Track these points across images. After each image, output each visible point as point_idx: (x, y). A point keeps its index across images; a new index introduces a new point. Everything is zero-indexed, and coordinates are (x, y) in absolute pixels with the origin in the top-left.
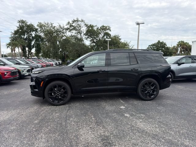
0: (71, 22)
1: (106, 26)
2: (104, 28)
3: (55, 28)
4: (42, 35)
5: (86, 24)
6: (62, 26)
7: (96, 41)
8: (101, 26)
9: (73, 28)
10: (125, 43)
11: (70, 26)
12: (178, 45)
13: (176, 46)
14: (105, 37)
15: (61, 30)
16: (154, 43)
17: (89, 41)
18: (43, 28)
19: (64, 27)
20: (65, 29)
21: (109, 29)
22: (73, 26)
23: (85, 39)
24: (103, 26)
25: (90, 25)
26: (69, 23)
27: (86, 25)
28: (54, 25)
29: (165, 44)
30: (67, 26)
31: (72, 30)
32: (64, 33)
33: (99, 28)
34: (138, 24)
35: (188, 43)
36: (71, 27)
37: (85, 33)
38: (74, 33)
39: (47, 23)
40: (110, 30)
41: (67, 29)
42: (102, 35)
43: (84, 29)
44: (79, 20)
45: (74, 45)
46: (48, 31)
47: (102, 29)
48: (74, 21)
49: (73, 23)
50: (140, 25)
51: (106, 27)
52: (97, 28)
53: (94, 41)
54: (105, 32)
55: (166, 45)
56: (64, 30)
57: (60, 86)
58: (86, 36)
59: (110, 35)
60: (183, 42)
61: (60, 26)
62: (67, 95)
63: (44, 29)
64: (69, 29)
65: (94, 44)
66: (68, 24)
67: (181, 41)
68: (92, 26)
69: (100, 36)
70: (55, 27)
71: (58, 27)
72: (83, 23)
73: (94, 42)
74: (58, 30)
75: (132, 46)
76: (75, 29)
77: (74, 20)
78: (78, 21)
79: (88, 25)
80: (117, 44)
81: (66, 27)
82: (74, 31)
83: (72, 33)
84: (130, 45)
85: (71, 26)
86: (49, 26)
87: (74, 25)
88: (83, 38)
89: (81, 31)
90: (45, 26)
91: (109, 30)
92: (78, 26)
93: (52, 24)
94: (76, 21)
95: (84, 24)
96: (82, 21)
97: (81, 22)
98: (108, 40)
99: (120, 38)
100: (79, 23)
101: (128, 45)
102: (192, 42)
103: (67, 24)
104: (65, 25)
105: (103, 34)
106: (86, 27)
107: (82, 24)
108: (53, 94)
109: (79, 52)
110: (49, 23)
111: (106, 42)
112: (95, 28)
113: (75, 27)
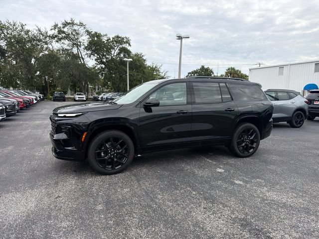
0: (60, 25)
1: (123, 37)
2: (119, 40)
3: (30, 33)
4: (2, 45)
5: (87, 31)
6: (43, 30)
7: (106, 61)
8: (113, 36)
9: (64, 35)
10: (154, 67)
11: (58, 31)
12: (227, 73)
13: (225, 74)
14: (122, 55)
15: (42, 37)
16: (195, 70)
17: (94, 60)
18: (5, 32)
19: (47, 33)
20: (50, 36)
21: (128, 42)
22: (64, 32)
23: (86, 56)
24: (118, 37)
25: (96, 33)
26: (56, 26)
27: (88, 33)
28: (26, 28)
29: (211, 71)
30: (53, 31)
31: (61, 39)
32: (47, 44)
33: (112, 39)
34: (180, 38)
35: (240, 72)
36: (61, 35)
37: (86, 45)
38: (66, 44)
39: (12, 23)
40: (130, 45)
41: (53, 37)
42: (116, 52)
43: (85, 39)
44: (75, 22)
45: (66, 65)
46: (14, 37)
47: (116, 41)
48: (66, 24)
49: (64, 27)
50: (183, 39)
51: (123, 39)
52: (106, 39)
53: (102, 60)
54: (121, 46)
55: (213, 73)
56: (48, 39)
57: (116, 139)
58: (87, 50)
59: (130, 52)
60: (233, 69)
61: (40, 30)
62: (128, 156)
63: (8, 34)
64: (56, 36)
65: (103, 66)
66: (55, 28)
67: (231, 68)
68: (98, 35)
69: (113, 53)
70: (28, 31)
71: (35, 31)
72: (82, 28)
73: (102, 63)
74: (35, 37)
75: (164, 73)
76: (67, 37)
77: (66, 22)
78: (72, 24)
79: (92, 33)
80: (142, 68)
81: (51, 33)
82: (67, 42)
83: (62, 45)
84: (161, 70)
85: (60, 32)
86: (16, 28)
87: (65, 30)
88: (83, 54)
89: (80, 42)
90: (8, 28)
91: (127, 44)
92: (74, 33)
93: (22, 26)
94: (69, 23)
95: (85, 30)
96: (81, 25)
97: (79, 27)
98: (127, 61)
99: (144, 58)
100: (76, 27)
101: (159, 70)
102: (250, 70)
103: (53, 28)
104: (48, 29)
105: (117, 50)
106: (88, 37)
107: (82, 30)
108: (103, 154)
109: (76, 78)
110: (18, 23)
111: (123, 63)
112: (104, 39)
113: (69, 34)
